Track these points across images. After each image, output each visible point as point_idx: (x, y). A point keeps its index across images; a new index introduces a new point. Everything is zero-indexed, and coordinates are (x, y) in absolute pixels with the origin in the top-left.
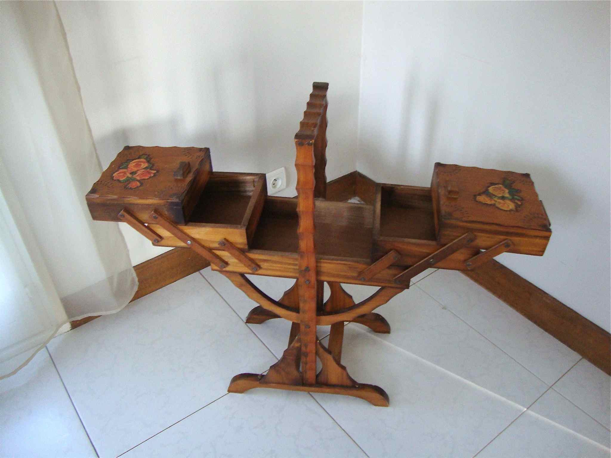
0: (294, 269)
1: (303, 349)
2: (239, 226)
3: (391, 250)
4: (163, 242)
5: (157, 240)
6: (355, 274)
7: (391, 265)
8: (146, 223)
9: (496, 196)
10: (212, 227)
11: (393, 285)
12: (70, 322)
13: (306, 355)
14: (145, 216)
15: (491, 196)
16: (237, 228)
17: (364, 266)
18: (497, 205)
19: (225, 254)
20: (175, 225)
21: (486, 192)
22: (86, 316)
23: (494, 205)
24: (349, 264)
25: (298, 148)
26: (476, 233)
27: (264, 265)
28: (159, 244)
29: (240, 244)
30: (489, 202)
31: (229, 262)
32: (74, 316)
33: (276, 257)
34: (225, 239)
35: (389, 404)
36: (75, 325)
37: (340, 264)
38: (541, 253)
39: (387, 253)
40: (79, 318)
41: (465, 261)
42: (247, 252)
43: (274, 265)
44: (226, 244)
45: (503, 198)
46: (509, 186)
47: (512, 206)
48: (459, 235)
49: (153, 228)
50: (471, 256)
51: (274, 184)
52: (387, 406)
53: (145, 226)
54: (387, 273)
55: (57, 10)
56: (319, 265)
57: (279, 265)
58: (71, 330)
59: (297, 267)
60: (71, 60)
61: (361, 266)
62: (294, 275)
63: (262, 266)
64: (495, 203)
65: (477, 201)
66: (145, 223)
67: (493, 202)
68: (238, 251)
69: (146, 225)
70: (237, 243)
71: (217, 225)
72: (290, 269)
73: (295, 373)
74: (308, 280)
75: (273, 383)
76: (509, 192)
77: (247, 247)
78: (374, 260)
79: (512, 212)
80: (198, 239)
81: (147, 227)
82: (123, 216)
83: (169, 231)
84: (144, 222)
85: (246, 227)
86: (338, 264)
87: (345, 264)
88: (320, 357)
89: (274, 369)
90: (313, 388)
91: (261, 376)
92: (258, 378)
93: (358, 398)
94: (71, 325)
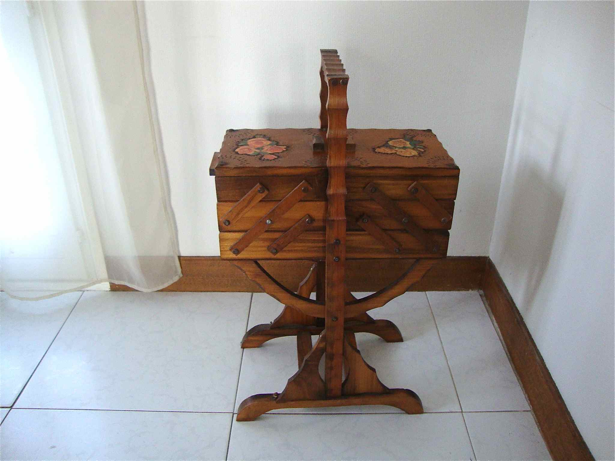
9: (396, 147)
12: (110, 283)
15: (391, 147)
18: (398, 153)
21: (386, 145)
23: (396, 153)
25: (332, 89)
30: (390, 152)
32: (114, 279)
35: (422, 410)
40: (117, 282)
45: (404, 148)
46: (411, 140)
47: (414, 153)
52: (421, 413)
58: (110, 291)
64: (396, 152)
65: (376, 152)
67: (394, 152)
75: (292, 400)
76: (409, 144)
79: (415, 158)
88: (348, 360)
89: (294, 382)
90: (339, 401)
91: (277, 394)
92: (274, 397)
93: (389, 407)
94: (110, 286)
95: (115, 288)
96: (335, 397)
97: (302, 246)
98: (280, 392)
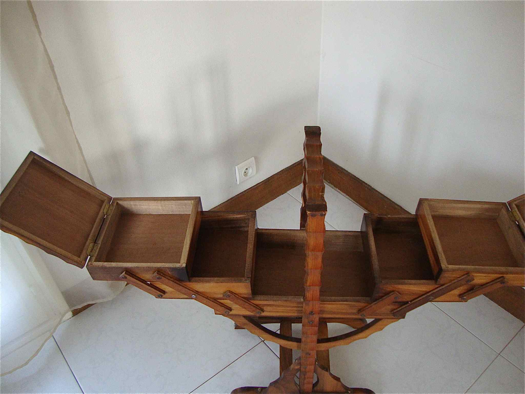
1: (303, 370)
2: (243, 279)
3: (393, 291)
4: (166, 295)
6: (355, 311)
8: (149, 281)
10: (216, 282)
12: (72, 311)
14: (147, 277)
16: (240, 281)
17: (365, 305)
19: (227, 302)
20: (178, 282)
22: (85, 304)
24: (351, 304)
25: (311, 219)
27: (267, 308)
28: (163, 297)
29: (245, 294)
31: (233, 308)
32: (75, 306)
33: (278, 301)
34: (229, 290)
37: (342, 304)
39: (387, 294)
40: (80, 307)
41: (461, 295)
42: (251, 299)
43: (278, 308)
44: (231, 295)
49: (156, 285)
51: (245, 172)
54: (387, 309)
55: (44, 46)
58: (73, 316)
60: (59, 88)
61: (362, 305)
63: (265, 309)
66: (147, 282)
68: (242, 299)
69: (149, 283)
70: (241, 294)
71: (221, 279)
74: (312, 321)
77: (250, 296)
78: (374, 300)
81: (150, 285)
82: (125, 277)
84: (146, 280)
85: (250, 279)
87: (346, 304)
92: (258, 392)
94: (73, 313)
95: (76, 313)
96: (307, 393)
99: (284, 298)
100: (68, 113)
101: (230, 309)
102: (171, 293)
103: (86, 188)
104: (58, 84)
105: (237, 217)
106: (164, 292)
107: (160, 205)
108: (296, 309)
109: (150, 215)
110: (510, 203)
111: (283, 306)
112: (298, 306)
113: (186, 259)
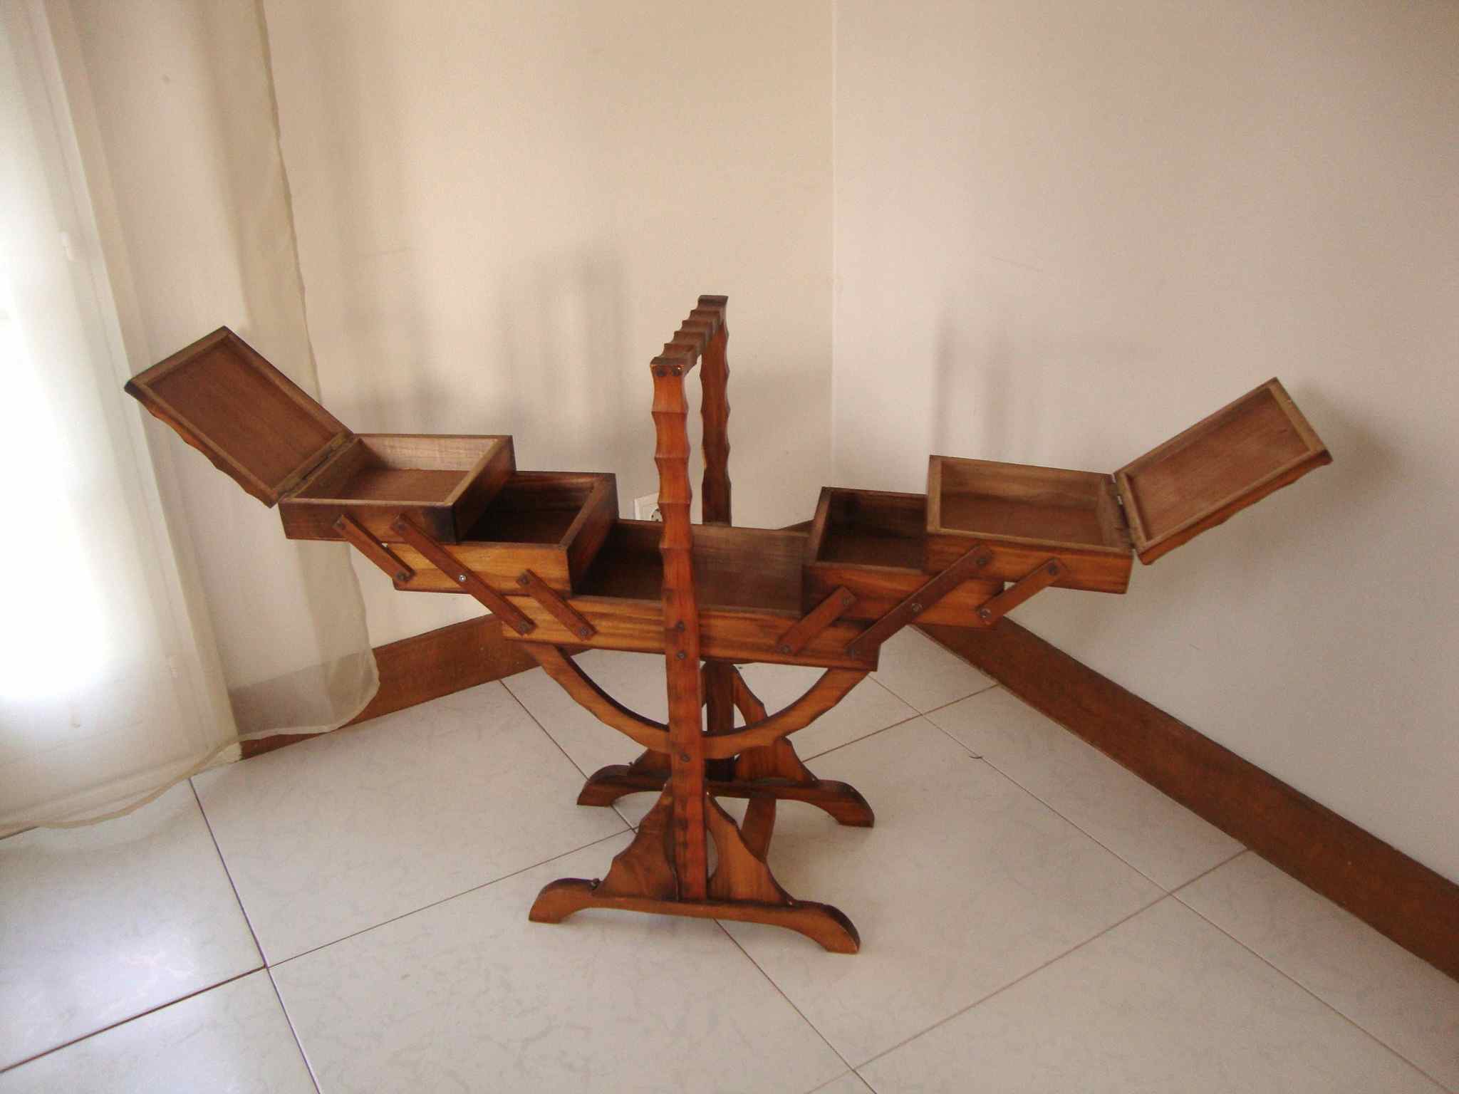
0: (659, 633)
1: (678, 810)
2: (555, 546)
3: (839, 587)
4: (415, 582)
5: (404, 575)
6: (772, 642)
7: (838, 619)
8: (385, 542)
10: (507, 548)
11: (848, 664)
12: (241, 743)
13: (685, 825)
14: (381, 528)
16: (550, 549)
17: (790, 623)
19: (529, 605)
20: (437, 544)
22: (272, 732)
24: (761, 620)
25: (657, 381)
26: (992, 548)
27: (602, 625)
28: (408, 586)
29: (557, 580)
31: (536, 622)
33: (621, 607)
34: (529, 571)
35: (858, 947)
36: (251, 750)
38: (1120, 587)
39: (829, 595)
40: (259, 736)
41: (980, 607)
42: (569, 598)
43: (622, 625)
44: (531, 583)
48: (963, 551)
49: (396, 552)
50: (986, 597)
52: (854, 952)
53: (383, 547)
54: (833, 638)
56: (703, 622)
57: (629, 626)
58: (242, 759)
59: (662, 629)
61: (784, 625)
62: (655, 645)
63: (598, 628)
66: (382, 542)
68: (553, 595)
69: (385, 545)
70: (550, 580)
72: (649, 632)
73: (663, 871)
74: (683, 651)
75: (621, 896)
77: (568, 588)
78: (807, 610)
80: (480, 573)
81: (388, 550)
82: (343, 526)
83: (425, 554)
84: (381, 540)
85: (568, 547)
86: (739, 618)
87: (751, 619)
88: (712, 833)
89: (622, 860)
90: (701, 908)
91: (597, 881)
92: (591, 886)
93: (793, 932)
94: (243, 749)
95: (249, 752)
96: (696, 901)
97: (628, 629)
98: (602, 877)
99: (630, 601)
100: (302, 289)
101: (532, 624)
102: (424, 572)
103: (308, 407)
104: (293, 232)
105: (577, 483)
106: (410, 572)
107: (437, 448)
108: (653, 628)
109: (418, 470)
110: (1117, 474)
111: (630, 619)
112: (658, 620)
113: (455, 498)
